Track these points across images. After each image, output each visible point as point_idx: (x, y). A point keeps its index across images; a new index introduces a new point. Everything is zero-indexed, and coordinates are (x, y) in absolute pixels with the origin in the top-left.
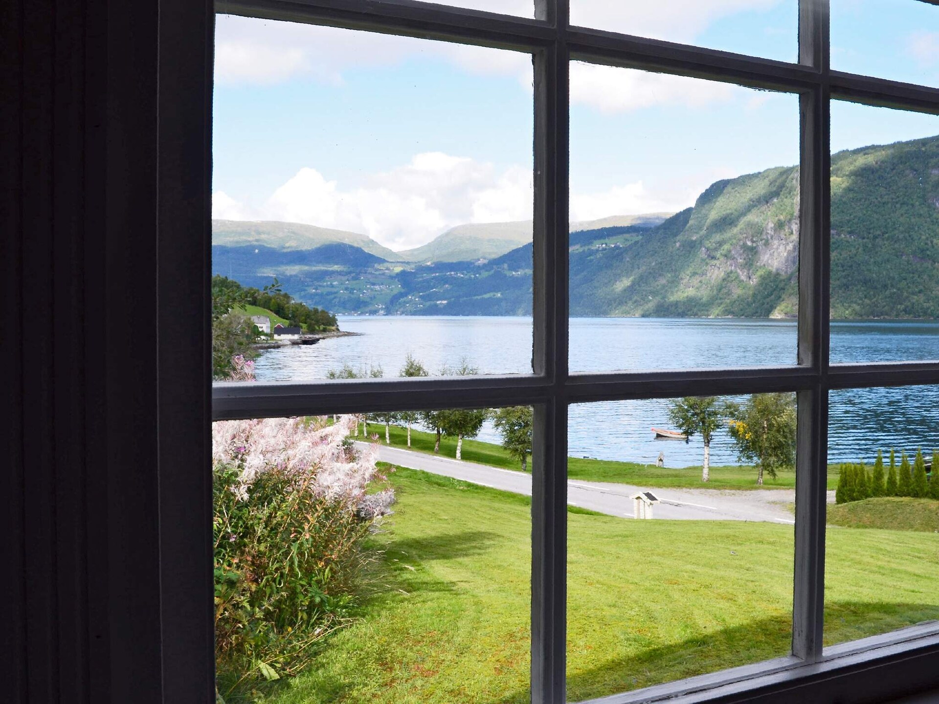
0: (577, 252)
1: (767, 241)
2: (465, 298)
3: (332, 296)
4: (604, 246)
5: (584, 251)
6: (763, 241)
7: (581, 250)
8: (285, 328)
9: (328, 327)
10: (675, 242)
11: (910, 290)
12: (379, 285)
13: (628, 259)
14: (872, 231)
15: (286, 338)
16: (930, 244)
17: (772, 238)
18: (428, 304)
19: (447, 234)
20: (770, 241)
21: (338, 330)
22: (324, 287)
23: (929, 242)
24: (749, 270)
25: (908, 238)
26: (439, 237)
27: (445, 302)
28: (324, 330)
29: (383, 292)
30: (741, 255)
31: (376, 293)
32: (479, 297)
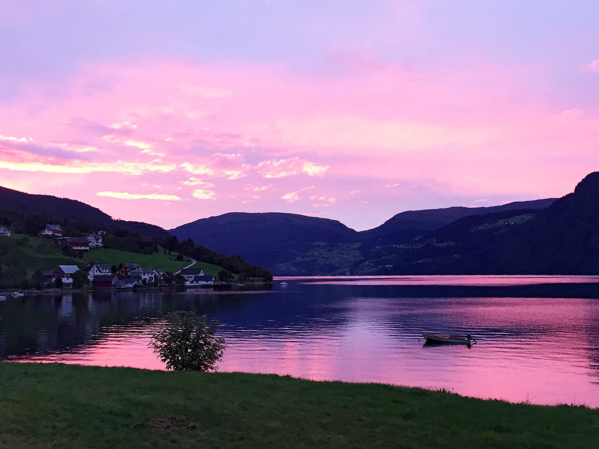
2: (406, 263)
4: (506, 223)
7: (489, 227)
12: (346, 254)
13: (524, 233)
18: (380, 267)
22: (308, 256)
26: (389, 220)
27: (391, 266)
29: (349, 260)
31: (344, 260)
32: (415, 263)
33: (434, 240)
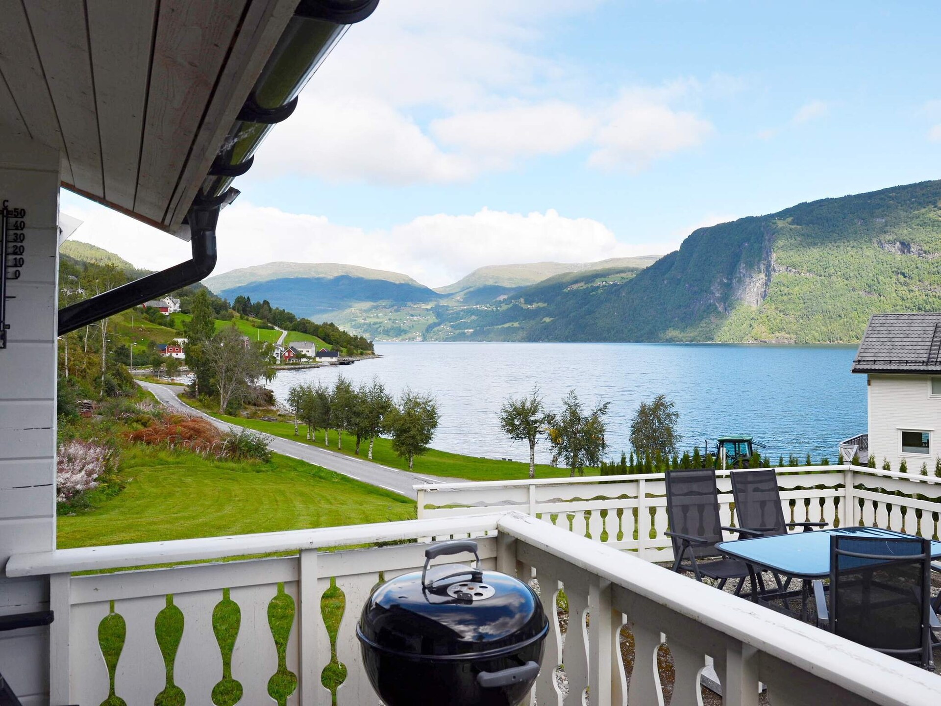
0: (582, 288)
1: (740, 278)
2: (488, 327)
3: (378, 326)
4: (604, 283)
5: (587, 287)
6: (737, 279)
7: (585, 287)
8: (328, 352)
9: (364, 352)
10: (663, 280)
11: (860, 320)
12: (417, 316)
13: (624, 294)
14: (827, 270)
15: (326, 360)
16: (876, 281)
17: (744, 276)
18: (457, 332)
19: (473, 274)
20: (743, 279)
21: (373, 354)
22: (371, 318)
23: (875, 279)
24: (725, 303)
25: (858, 275)
26: (467, 276)
27: (472, 330)
28: (362, 354)
29: (420, 322)
30: (718, 290)
31: (415, 323)
32: (500, 327)
33: (522, 300)
